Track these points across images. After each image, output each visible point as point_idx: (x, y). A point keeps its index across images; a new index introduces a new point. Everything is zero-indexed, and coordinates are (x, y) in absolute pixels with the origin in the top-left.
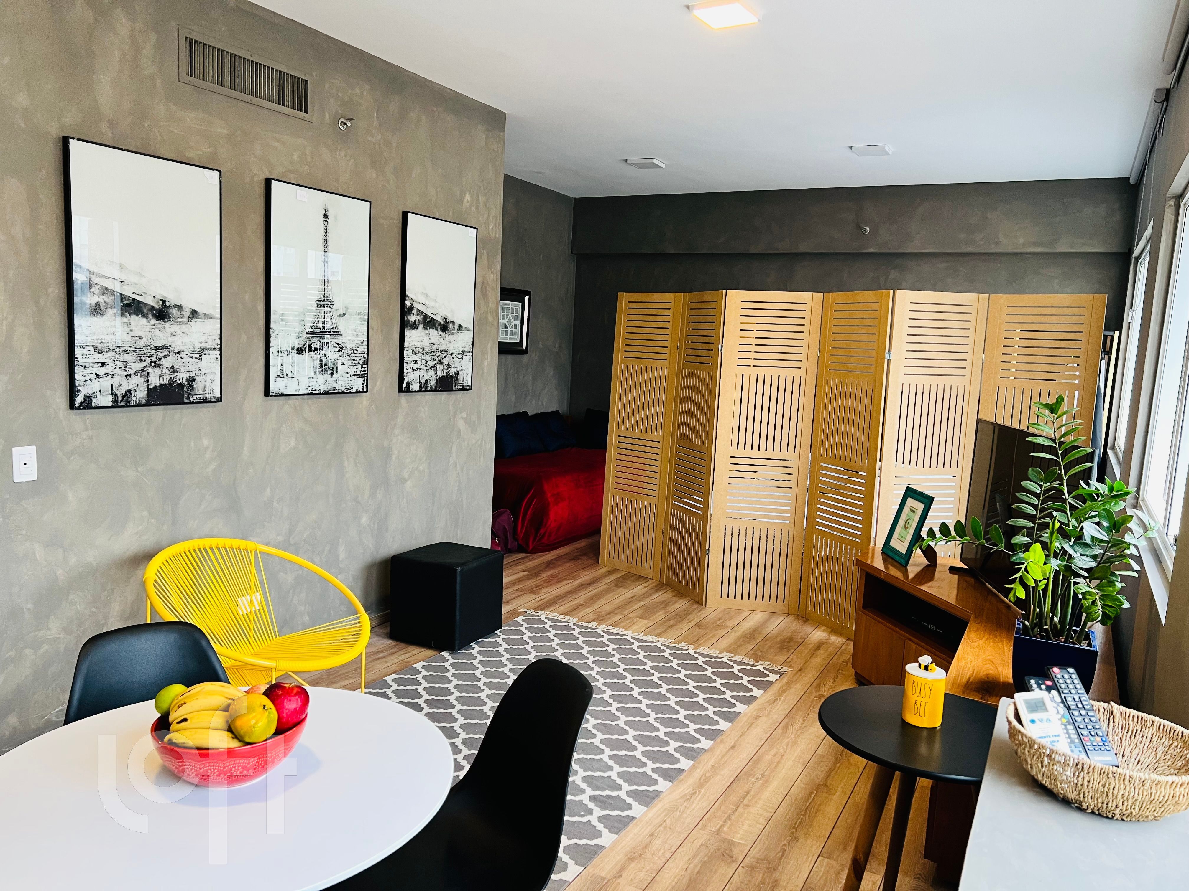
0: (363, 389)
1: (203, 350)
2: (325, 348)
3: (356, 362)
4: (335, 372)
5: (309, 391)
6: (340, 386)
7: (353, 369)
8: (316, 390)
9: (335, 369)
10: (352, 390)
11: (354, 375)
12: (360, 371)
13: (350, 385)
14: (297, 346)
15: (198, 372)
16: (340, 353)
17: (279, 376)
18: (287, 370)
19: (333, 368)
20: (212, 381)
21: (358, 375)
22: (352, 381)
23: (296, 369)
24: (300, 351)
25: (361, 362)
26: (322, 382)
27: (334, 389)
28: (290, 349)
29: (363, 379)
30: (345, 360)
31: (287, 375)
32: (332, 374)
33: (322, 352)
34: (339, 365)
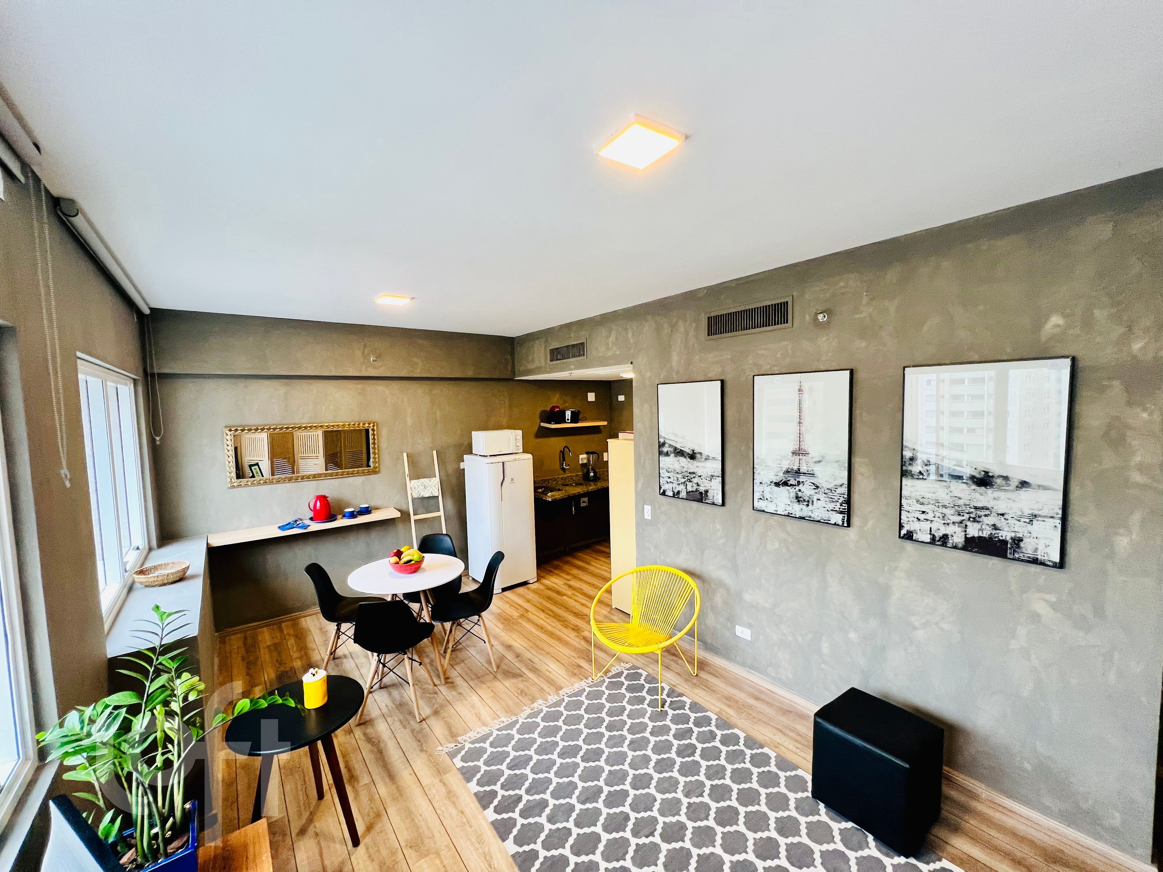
0: (843, 524)
1: (712, 476)
2: (801, 485)
3: (834, 500)
4: (810, 505)
5: (786, 513)
6: (816, 516)
7: (831, 506)
8: (792, 514)
9: (811, 502)
10: (829, 522)
11: (832, 510)
12: (839, 509)
13: (827, 517)
14: (775, 481)
15: (710, 488)
16: (816, 491)
17: (761, 499)
18: (767, 495)
19: (808, 501)
20: (717, 494)
21: (836, 511)
22: (830, 515)
23: (775, 496)
24: (777, 484)
25: (840, 501)
26: (798, 510)
27: (810, 517)
28: (769, 483)
29: (843, 515)
30: (822, 497)
31: (767, 499)
32: (808, 505)
33: (797, 488)
34: (815, 500)
